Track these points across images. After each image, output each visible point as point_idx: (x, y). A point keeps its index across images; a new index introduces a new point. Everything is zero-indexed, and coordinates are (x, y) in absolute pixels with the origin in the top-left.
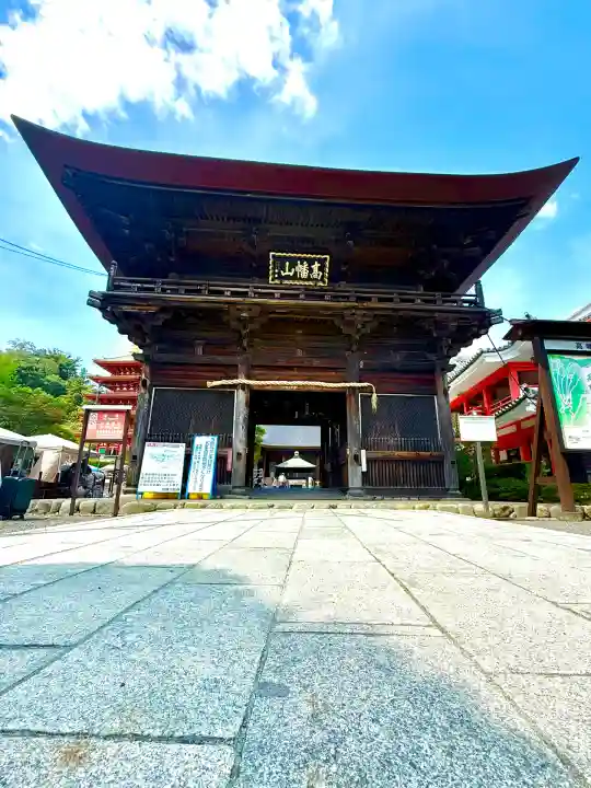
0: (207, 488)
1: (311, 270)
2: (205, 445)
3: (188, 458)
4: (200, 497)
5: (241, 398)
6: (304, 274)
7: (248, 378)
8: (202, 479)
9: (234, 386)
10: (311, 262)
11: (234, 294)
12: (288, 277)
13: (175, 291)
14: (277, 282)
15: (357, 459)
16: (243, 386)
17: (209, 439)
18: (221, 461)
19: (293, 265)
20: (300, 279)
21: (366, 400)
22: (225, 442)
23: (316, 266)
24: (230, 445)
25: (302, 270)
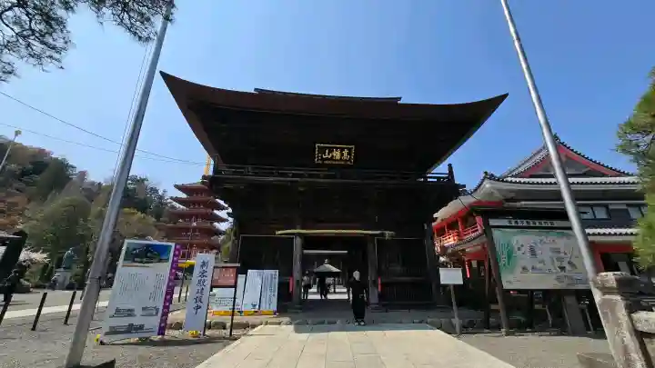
1: (342, 155)
5: (298, 242)
6: (338, 157)
7: (302, 229)
9: (293, 234)
10: (342, 150)
11: (294, 175)
12: (327, 159)
13: (256, 174)
14: (320, 162)
15: (375, 282)
16: (299, 234)
19: (331, 151)
20: (335, 160)
23: (345, 152)
24: (291, 275)
25: (337, 154)
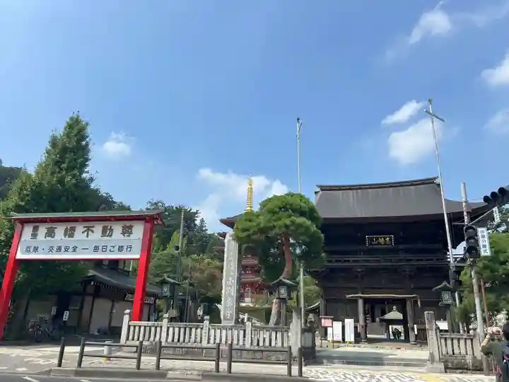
0: (352, 339)
1: (385, 241)
2: (349, 323)
3: (343, 327)
4: (350, 343)
5: (360, 302)
7: (362, 294)
8: (350, 336)
9: (357, 297)
10: (385, 238)
12: (375, 244)
14: (370, 247)
15: (413, 329)
16: (361, 297)
17: (350, 320)
18: (356, 328)
19: (377, 239)
20: (381, 245)
21: (416, 302)
22: (356, 321)
23: (388, 239)
25: (382, 240)
